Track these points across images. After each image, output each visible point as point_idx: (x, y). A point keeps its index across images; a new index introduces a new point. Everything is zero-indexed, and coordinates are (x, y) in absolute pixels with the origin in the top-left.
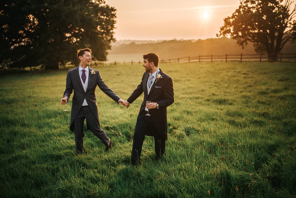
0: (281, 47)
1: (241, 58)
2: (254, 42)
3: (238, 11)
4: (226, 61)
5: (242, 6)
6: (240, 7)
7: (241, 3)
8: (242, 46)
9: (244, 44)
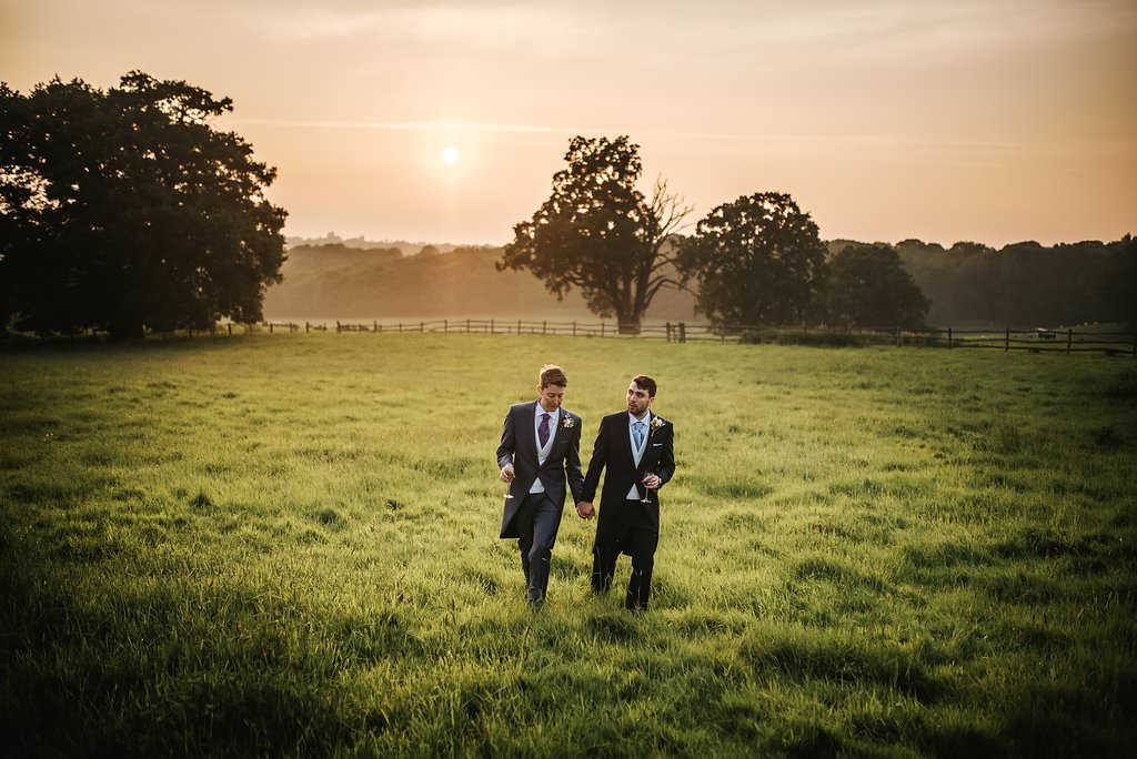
0: (646, 301)
1: (545, 329)
2: (583, 285)
3: (548, 206)
4: (519, 333)
5: (557, 196)
6: (553, 199)
7: (555, 189)
8: (557, 294)
9: (563, 288)
